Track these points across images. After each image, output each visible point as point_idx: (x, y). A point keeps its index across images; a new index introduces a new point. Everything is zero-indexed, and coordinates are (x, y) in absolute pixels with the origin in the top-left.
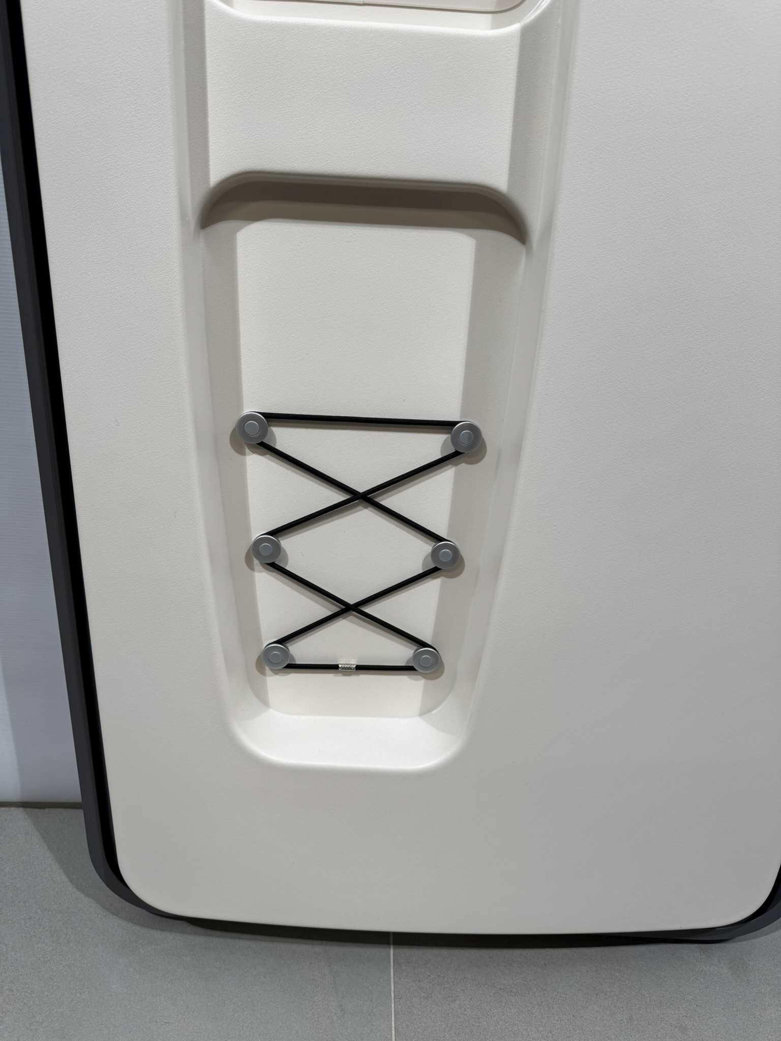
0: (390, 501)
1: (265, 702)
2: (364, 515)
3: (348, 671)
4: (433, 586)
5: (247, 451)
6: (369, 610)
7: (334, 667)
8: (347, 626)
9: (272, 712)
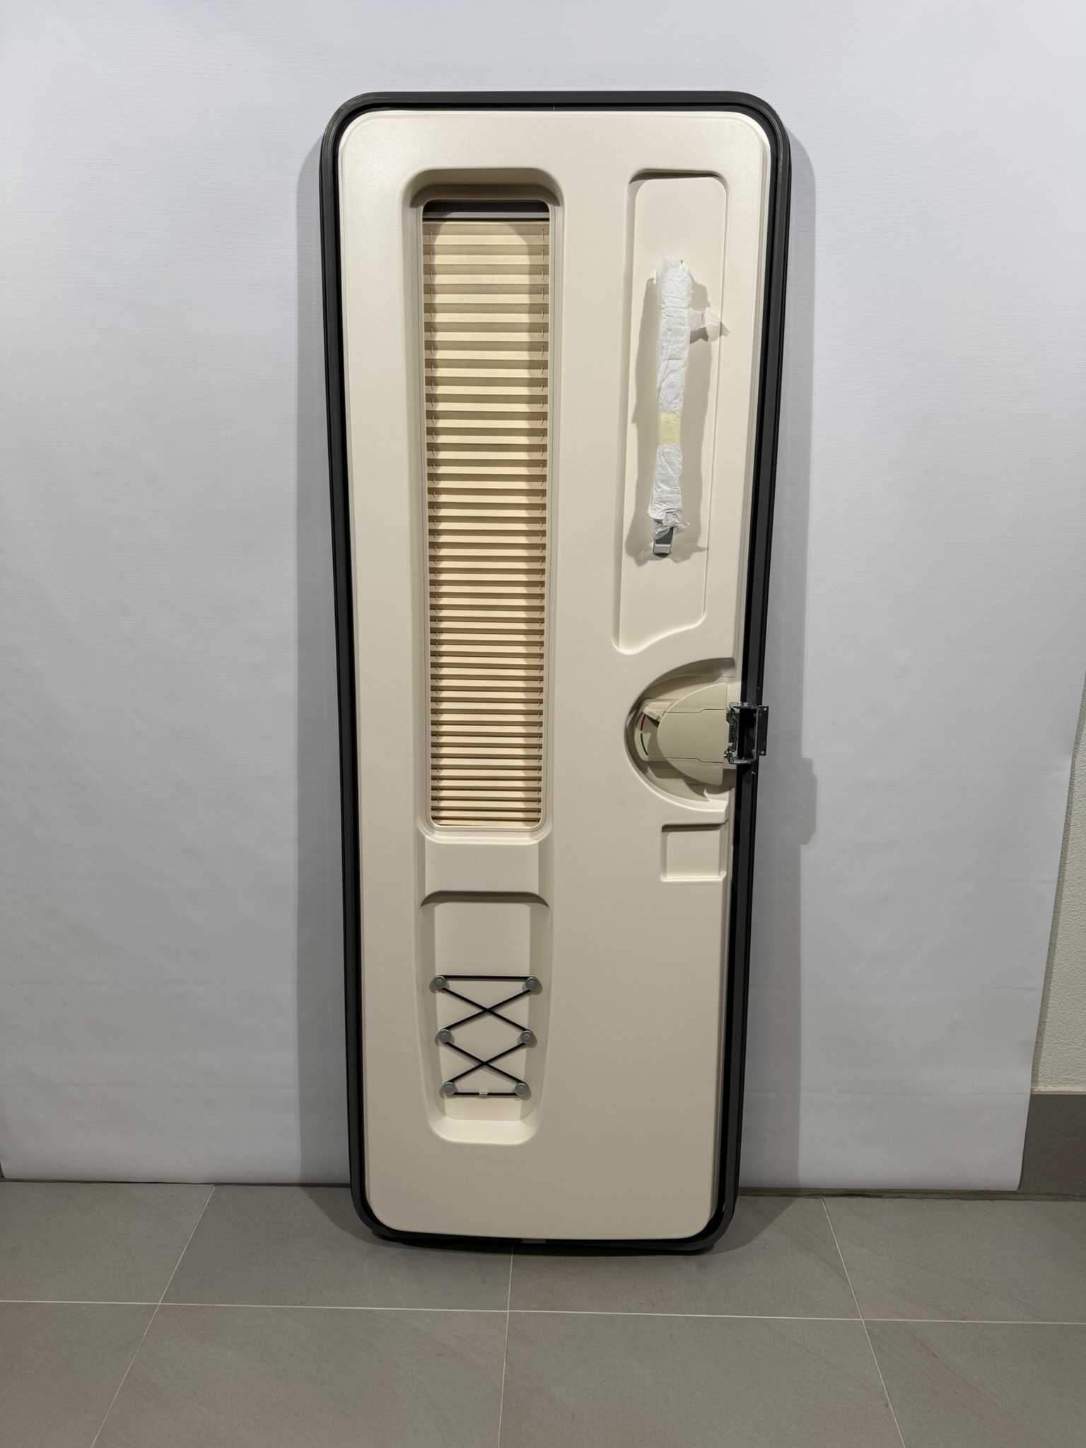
0: (500, 1012)
1: (443, 1112)
2: (489, 1019)
3: (484, 1096)
4: (522, 1052)
5: (437, 991)
6: (493, 1064)
7: (476, 1094)
8: (483, 1073)
9: (447, 1118)
